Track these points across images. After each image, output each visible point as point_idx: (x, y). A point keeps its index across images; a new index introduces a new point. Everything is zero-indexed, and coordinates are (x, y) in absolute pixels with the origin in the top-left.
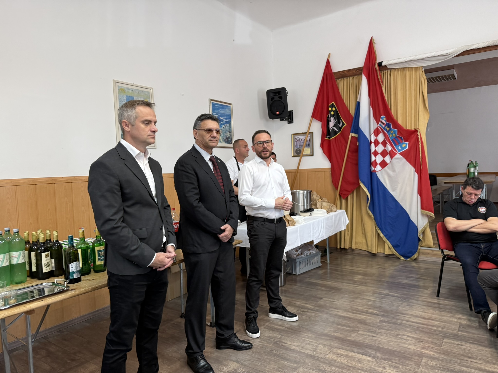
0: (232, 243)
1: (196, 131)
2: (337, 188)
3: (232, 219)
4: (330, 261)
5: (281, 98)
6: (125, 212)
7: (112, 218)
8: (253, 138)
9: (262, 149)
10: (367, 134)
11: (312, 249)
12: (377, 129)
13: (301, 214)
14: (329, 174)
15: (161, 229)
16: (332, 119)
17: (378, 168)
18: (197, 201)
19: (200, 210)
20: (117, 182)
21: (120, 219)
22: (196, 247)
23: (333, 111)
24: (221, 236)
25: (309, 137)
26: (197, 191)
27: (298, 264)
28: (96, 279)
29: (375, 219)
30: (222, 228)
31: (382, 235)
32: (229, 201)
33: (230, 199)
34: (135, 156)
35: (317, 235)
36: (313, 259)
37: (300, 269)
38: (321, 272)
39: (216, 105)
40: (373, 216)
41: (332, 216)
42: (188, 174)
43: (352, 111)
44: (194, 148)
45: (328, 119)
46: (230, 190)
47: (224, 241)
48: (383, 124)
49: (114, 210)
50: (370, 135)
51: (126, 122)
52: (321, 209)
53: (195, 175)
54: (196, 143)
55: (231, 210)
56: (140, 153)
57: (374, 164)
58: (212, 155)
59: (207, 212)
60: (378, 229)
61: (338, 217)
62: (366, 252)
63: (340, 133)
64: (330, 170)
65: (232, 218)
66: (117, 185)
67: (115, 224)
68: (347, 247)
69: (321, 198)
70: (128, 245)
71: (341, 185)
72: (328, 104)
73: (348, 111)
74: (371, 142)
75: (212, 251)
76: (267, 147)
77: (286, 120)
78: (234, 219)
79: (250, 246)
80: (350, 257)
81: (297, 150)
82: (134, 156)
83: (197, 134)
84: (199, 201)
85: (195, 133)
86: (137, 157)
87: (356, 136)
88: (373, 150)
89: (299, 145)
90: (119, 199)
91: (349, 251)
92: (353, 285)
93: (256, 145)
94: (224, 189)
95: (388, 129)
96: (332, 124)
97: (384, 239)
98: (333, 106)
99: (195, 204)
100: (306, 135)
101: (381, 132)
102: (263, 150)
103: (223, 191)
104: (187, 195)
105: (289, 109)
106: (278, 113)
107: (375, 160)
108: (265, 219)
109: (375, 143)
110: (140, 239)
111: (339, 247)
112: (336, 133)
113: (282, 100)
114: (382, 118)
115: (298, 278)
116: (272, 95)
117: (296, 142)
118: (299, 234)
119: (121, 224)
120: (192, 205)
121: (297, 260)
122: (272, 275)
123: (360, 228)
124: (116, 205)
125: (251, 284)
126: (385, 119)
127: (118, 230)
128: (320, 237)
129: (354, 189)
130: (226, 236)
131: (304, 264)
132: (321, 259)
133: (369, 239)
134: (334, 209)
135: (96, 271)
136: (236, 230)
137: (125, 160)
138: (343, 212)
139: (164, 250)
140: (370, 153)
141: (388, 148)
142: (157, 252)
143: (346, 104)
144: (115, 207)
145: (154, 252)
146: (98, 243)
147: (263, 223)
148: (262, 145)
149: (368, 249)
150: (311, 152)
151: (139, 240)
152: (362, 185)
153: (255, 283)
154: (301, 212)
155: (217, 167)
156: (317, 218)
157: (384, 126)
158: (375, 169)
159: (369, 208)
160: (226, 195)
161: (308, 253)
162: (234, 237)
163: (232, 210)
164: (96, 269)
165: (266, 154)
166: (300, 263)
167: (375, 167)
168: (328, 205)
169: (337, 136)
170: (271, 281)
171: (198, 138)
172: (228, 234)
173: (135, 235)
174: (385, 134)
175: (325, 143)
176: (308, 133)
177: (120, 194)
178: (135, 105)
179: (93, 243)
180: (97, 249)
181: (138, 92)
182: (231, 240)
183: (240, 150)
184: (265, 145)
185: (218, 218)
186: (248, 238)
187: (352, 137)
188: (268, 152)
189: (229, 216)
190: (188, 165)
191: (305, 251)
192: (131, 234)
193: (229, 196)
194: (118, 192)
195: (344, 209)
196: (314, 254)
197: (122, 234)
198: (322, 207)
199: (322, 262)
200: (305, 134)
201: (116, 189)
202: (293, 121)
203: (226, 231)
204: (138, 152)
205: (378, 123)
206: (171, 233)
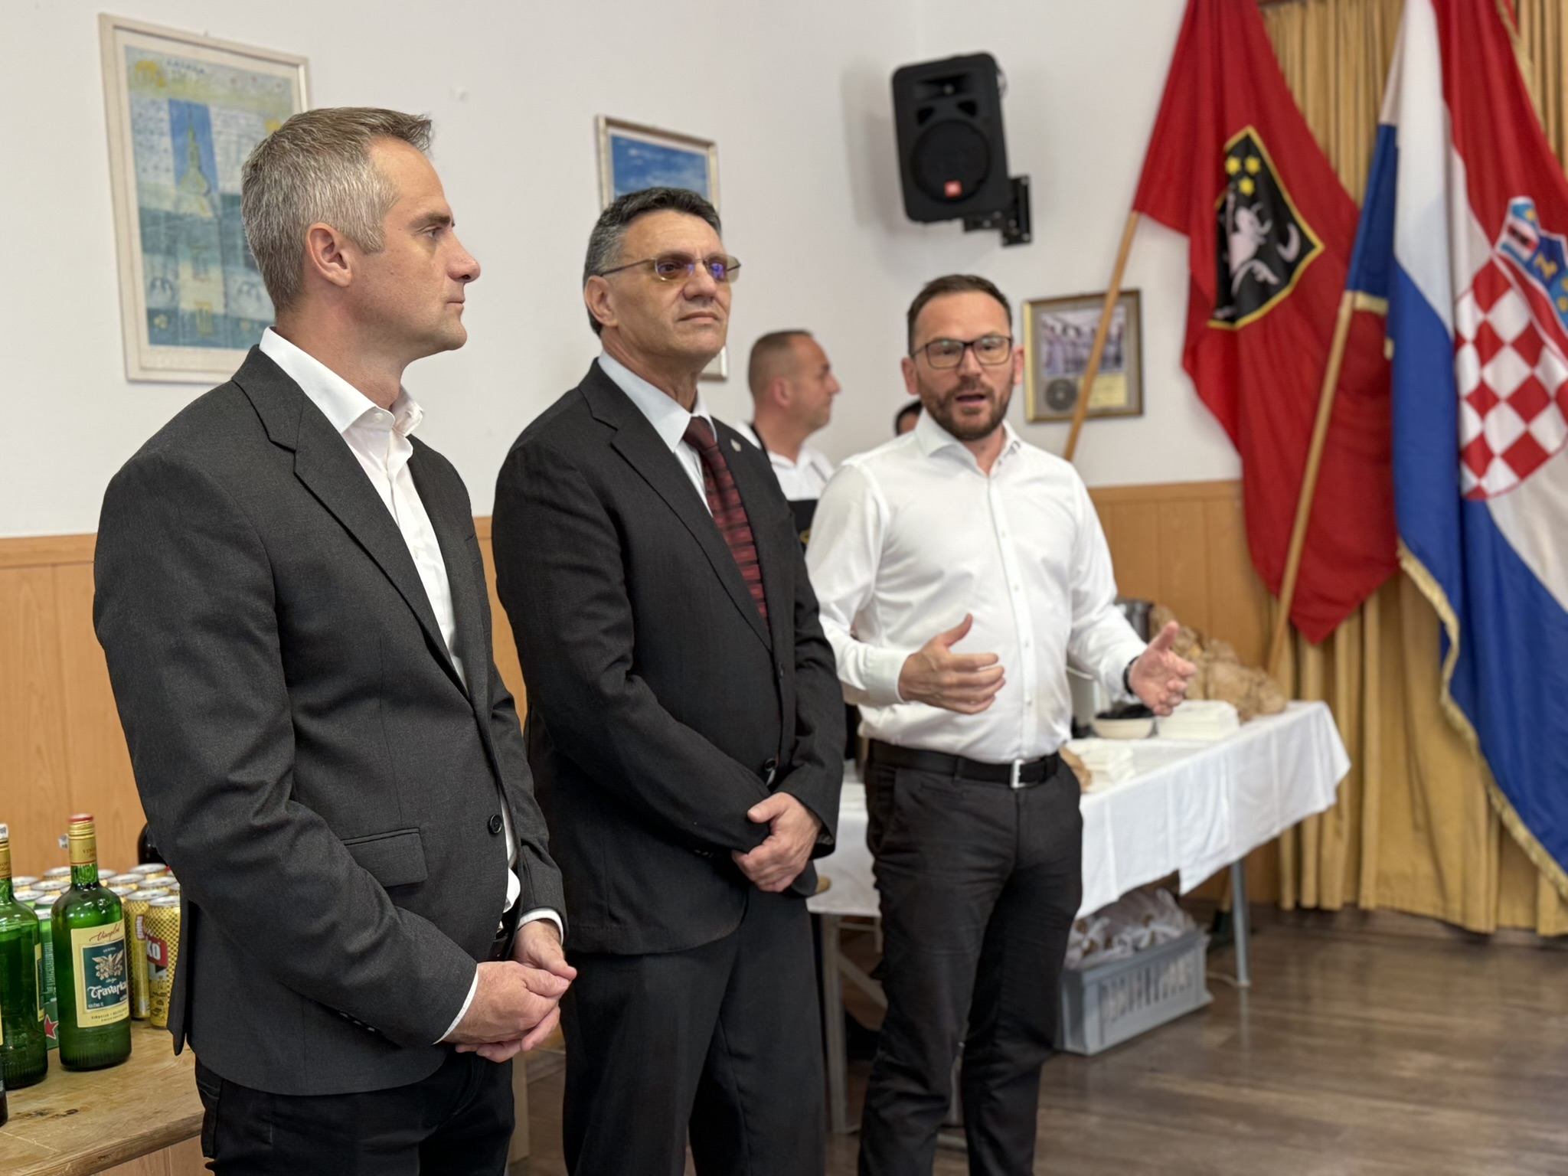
0: (803, 898)
1: (600, 286)
2: (1274, 585)
3: (807, 766)
4: (1251, 975)
5: (969, 108)
6: (304, 741)
7: (238, 777)
8: (913, 314)
9: (952, 382)
10: (1437, 297)
11: (1162, 913)
12: (1490, 270)
13: (1100, 726)
14: (1228, 516)
15: (493, 829)
16: (1245, 218)
17: (1499, 477)
18: (622, 670)
19: (636, 716)
20: (262, 577)
21: (280, 782)
22: (614, 918)
23: (1252, 177)
24: (754, 858)
25: (1119, 317)
26: (621, 614)
27: (1090, 995)
28: (84, 1109)
29: (1487, 748)
30: (759, 812)
31: (1521, 832)
32: (792, 666)
33: (796, 653)
34: (347, 431)
35: (1196, 840)
36: (1167, 967)
37: (1102, 1021)
38: (1213, 1037)
39: (633, 152)
40: (1470, 735)
41: (1267, 739)
42: (567, 520)
43: (1352, 176)
44: (596, 374)
45: (1221, 218)
46: (798, 606)
47: (769, 888)
48: (1524, 241)
49: (247, 735)
50: (1455, 302)
51: (326, 235)
52: (1206, 697)
53: (611, 526)
54: (608, 349)
55: (804, 715)
56: (373, 410)
57: (1476, 455)
58: (696, 414)
59: (677, 732)
60: (1500, 800)
61: (1294, 744)
62: (1438, 927)
63: (1292, 295)
64: (1236, 491)
65: (810, 758)
66: (260, 593)
67: (257, 813)
68: (1334, 900)
69: (1200, 641)
70: (333, 927)
71: (1301, 573)
72: (1221, 137)
73: (1332, 178)
74: (1458, 341)
75: (705, 941)
76: (978, 375)
77: (994, 225)
78: (821, 764)
79: (881, 907)
80: (1348, 953)
81: (1052, 389)
82: (340, 426)
83: (610, 299)
84: (628, 667)
85: (597, 294)
86: (353, 431)
87: (1379, 306)
88: (1469, 382)
89: (1066, 362)
90: (273, 674)
91: (1344, 921)
92: (1396, 1106)
93: (921, 358)
94: (765, 599)
95: (1549, 269)
96: (1243, 246)
97: (1537, 853)
98: (1247, 149)
99: (612, 683)
100: (1102, 306)
101: (1508, 286)
102: (959, 388)
103: (762, 610)
104: (567, 636)
105: (1015, 170)
106: (953, 189)
107: (1481, 439)
108: (961, 766)
109: (1478, 343)
110: (389, 889)
111: (1288, 903)
112: (1264, 292)
113: (977, 122)
114: (1518, 212)
115: (1095, 1073)
116: (921, 93)
117: (1051, 343)
118: (1110, 840)
119: (287, 808)
120: (593, 691)
121: (1088, 978)
122: (1001, 1067)
123: (1401, 796)
124: (255, 703)
125: (886, 1114)
126: (1530, 214)
127: (272, 846)
128: (1210, 851)
129: (1369, 591)
130: (778, 859)
131: (1122, 997)
132: (1209, 964)
133: (1452, 858)
134: (1270, 698)
135: (73, 1065)
136: (828, 825)
137: (293, 452)
138: (1318, 714)
139: (506, 948)
140: (1455, 398)
141: (1549, 372)
142: (479, 962)
143: (1319, 138)
144: (250, 716)
145: (463, 956)
146: (89, 909)
147: (946, 780)
148: (952, 361)
149: (1445, 910)
150: (1129, 399)
151: (384, 894)
152: (1413, 567)
153: (912, 1107)
154: (1103, 716)
155: (728, 479)
156: (1193, 751)
157: (1526, 253)
158: (1485, 483)
159: (1454, 692)
160: (778, 637)
161: (1143, 934)
162: (818, 863)
163: (809, 715)
164: (77, 1052)
165: (975, 412)
166: (1103, 992)
167: (1481, 472)
168: (1242, 680)
169: (1272, 312)
170: (993, 1098)
171: (614, 322)
172: (788, 850)
173: (363, 866)
174: (1531, 296)
175: (1204, 349)
176: (1112, 297)
177: (272, 641)
178: (362, 134)
179: (61, 910)
180: (81, 939)
181: (233, 81)
182: (806, 883)
183: (797, 387)
184: (972, 362)
185: (732, 760)
186: (869, 860)
187: (1357, 315)
188: (984, 404)
189: (792, 751)
190: (571, 468)
191: (1126, 923)
192: (343, 866)
193: (791, 640)
194: (267, 629)
195: (1316, 699)
196: (1171, 941)
197: (294, 868)
198: (1211, 689)
199: (1212, 984)
200: (1095, 302)
201: (255, 615)
202: (1027, 228)
203: (778, 833)
204: (362, 403)
205: (1493, 238)
206: (534, 849)
